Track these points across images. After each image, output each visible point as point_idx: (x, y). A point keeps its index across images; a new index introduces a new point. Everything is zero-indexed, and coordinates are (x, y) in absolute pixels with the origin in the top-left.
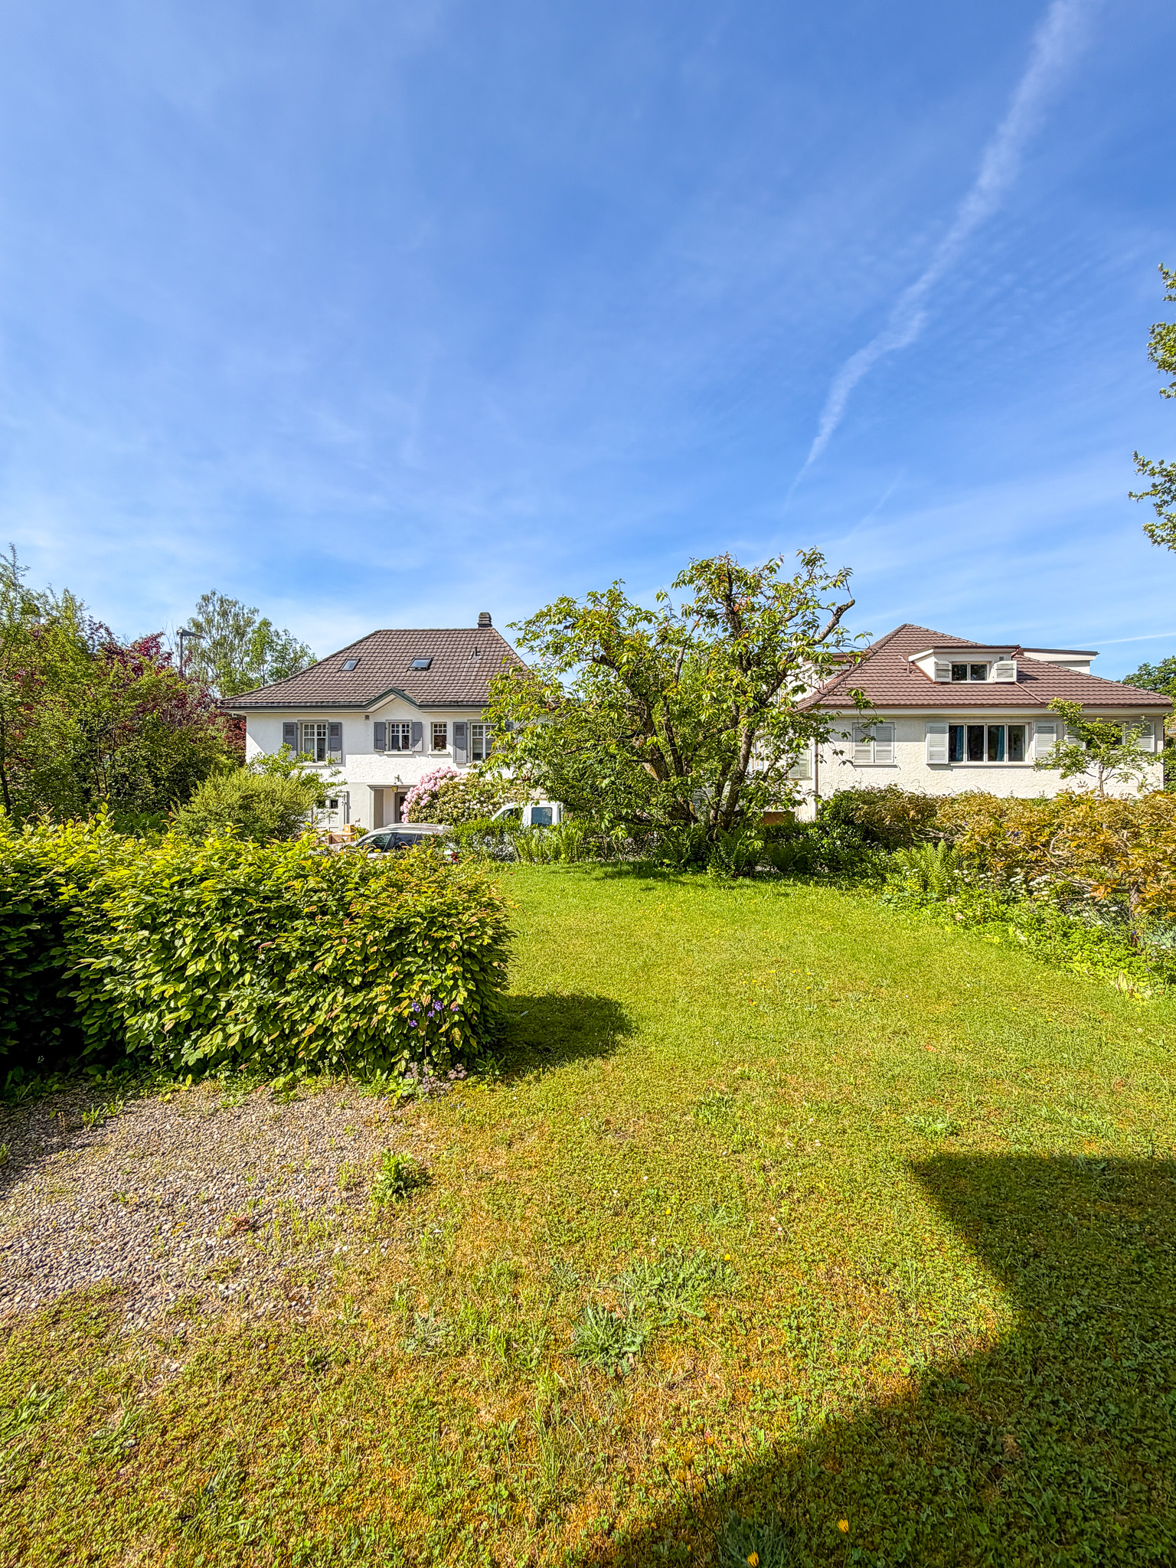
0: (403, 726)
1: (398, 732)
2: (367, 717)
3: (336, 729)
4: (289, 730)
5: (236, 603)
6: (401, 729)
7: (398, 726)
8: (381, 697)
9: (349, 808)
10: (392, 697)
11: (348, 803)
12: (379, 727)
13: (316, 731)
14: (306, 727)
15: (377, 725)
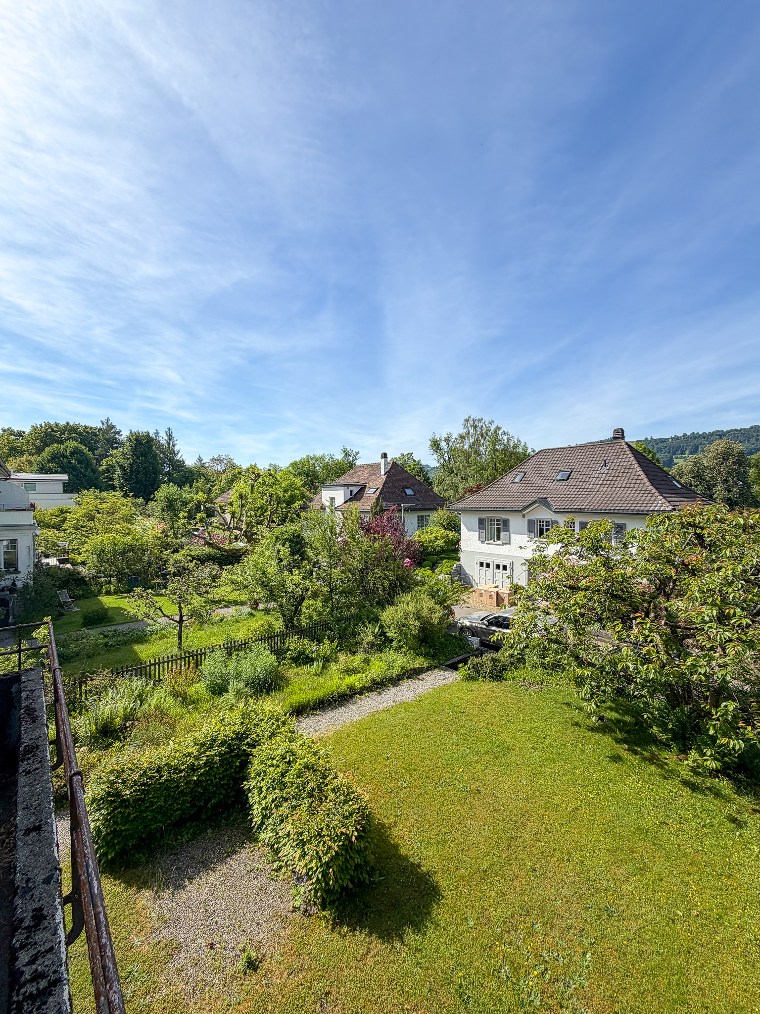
0: (546, 522)
1: (543, 525)
2: (524, 516)
3: (506, 523)
4: (481, 522)
5: (482, 419)
6: (545, 524)
7: (543, 522)
8: (530, 505)
9: (513, 571)
10: (537, 505)
11: (512, 568)
12: (531, 523)
13: (496, 523)
14: (491, 520)
15: (529, 521)
